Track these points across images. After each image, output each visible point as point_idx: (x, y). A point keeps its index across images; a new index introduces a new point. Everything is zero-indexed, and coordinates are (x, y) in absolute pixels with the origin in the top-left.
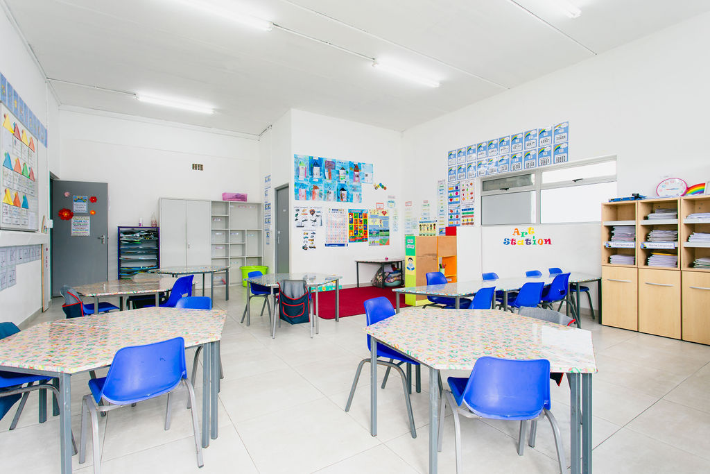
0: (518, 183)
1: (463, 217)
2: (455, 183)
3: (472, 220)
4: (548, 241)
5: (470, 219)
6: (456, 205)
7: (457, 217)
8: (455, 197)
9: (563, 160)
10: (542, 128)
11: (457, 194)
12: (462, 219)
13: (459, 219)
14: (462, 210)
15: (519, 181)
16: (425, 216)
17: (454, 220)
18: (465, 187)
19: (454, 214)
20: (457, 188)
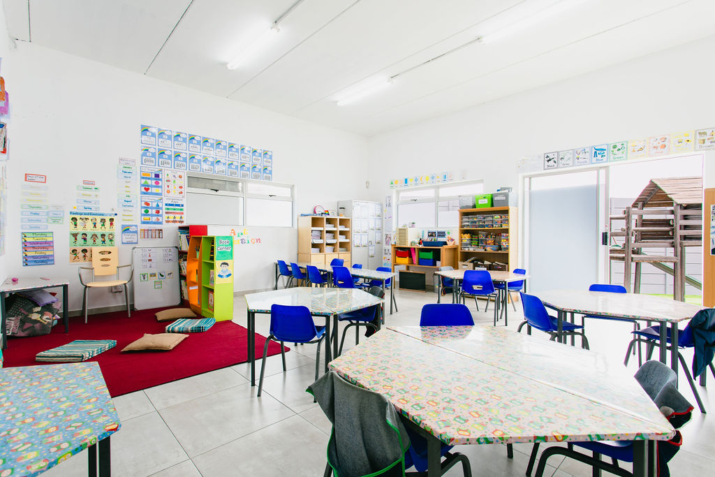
0: (227, 187)
1: (166, 213)
2: (156, 170)
3: (181, 218)
4: (258, 240)
5: (179, 216)
6: (157, 198)
7: (158, 212)
8: (153, 186)
9: (269, 178)
10: (255, 148)
11: (157, 183)
12: (165, 216)
13: (161, 216)
14: (166, 205)
15: (228, 186)
16: (87, 205)
17: (152, 215)
18: (171, 177)
19: (152, 208)
20: (157, 176)
